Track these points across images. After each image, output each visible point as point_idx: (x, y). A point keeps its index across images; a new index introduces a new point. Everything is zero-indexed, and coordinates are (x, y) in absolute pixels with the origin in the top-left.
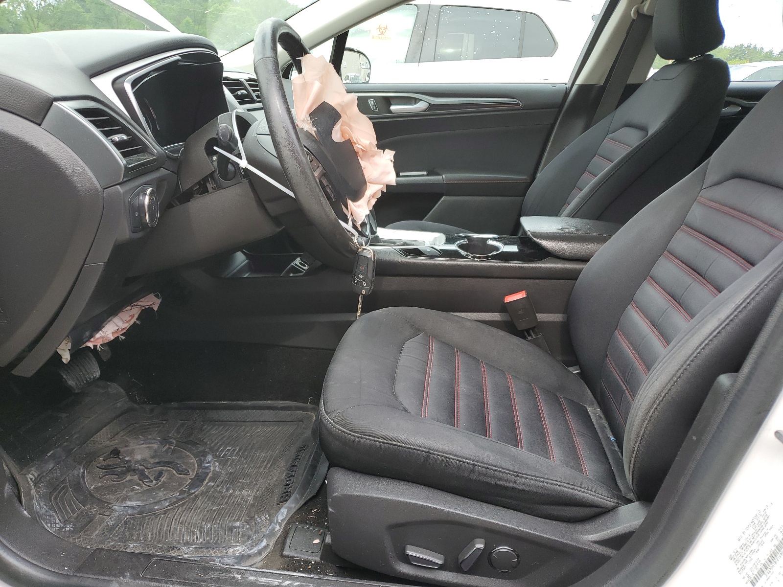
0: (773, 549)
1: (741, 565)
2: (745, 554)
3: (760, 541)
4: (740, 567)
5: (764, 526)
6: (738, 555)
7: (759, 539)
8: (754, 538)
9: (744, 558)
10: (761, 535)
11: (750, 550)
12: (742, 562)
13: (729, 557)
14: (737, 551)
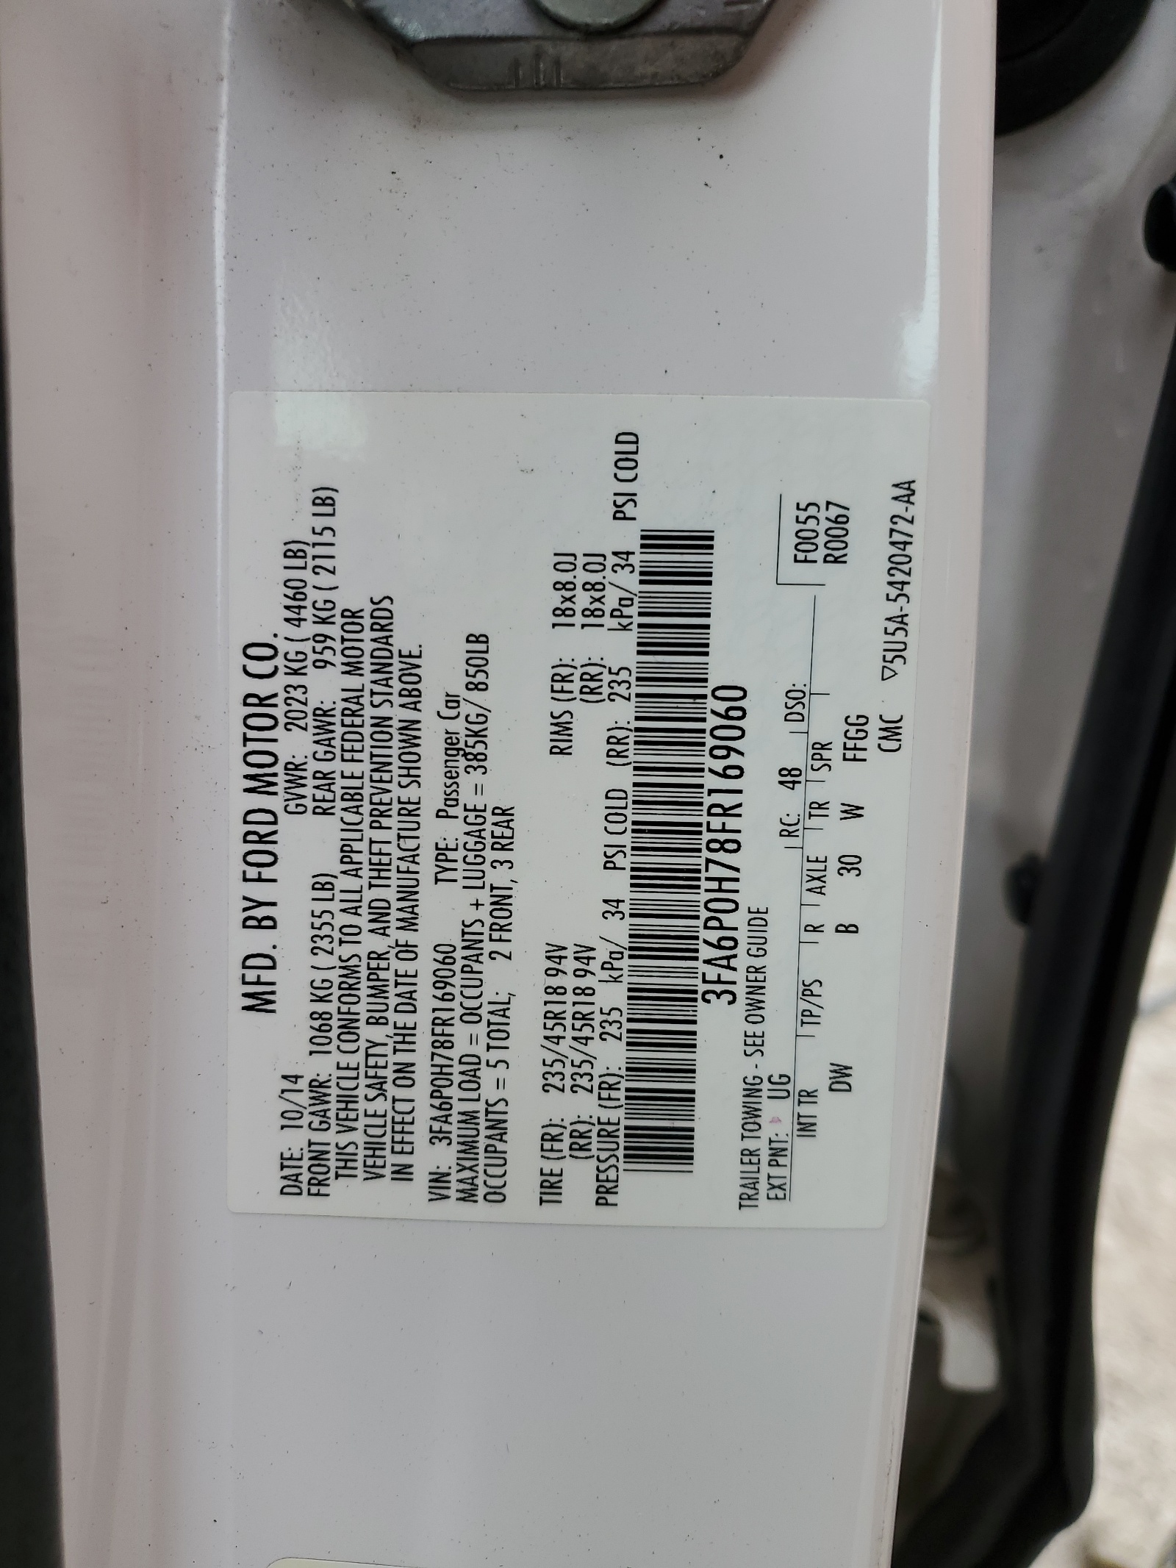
0: (624, 778)
1: (438, 1136)
2: (405, 1036)
3: (453, 831)
4: (445, 1157)
5: (398, 714)
6: (347, 1100)
7: (433, 831)
8: (380, 869)
9: (423, 1074)
10: (430, 792)
11: (425, 965)
12: (424, 1112)
13: (291, 1186)
14: (318, 1086)
